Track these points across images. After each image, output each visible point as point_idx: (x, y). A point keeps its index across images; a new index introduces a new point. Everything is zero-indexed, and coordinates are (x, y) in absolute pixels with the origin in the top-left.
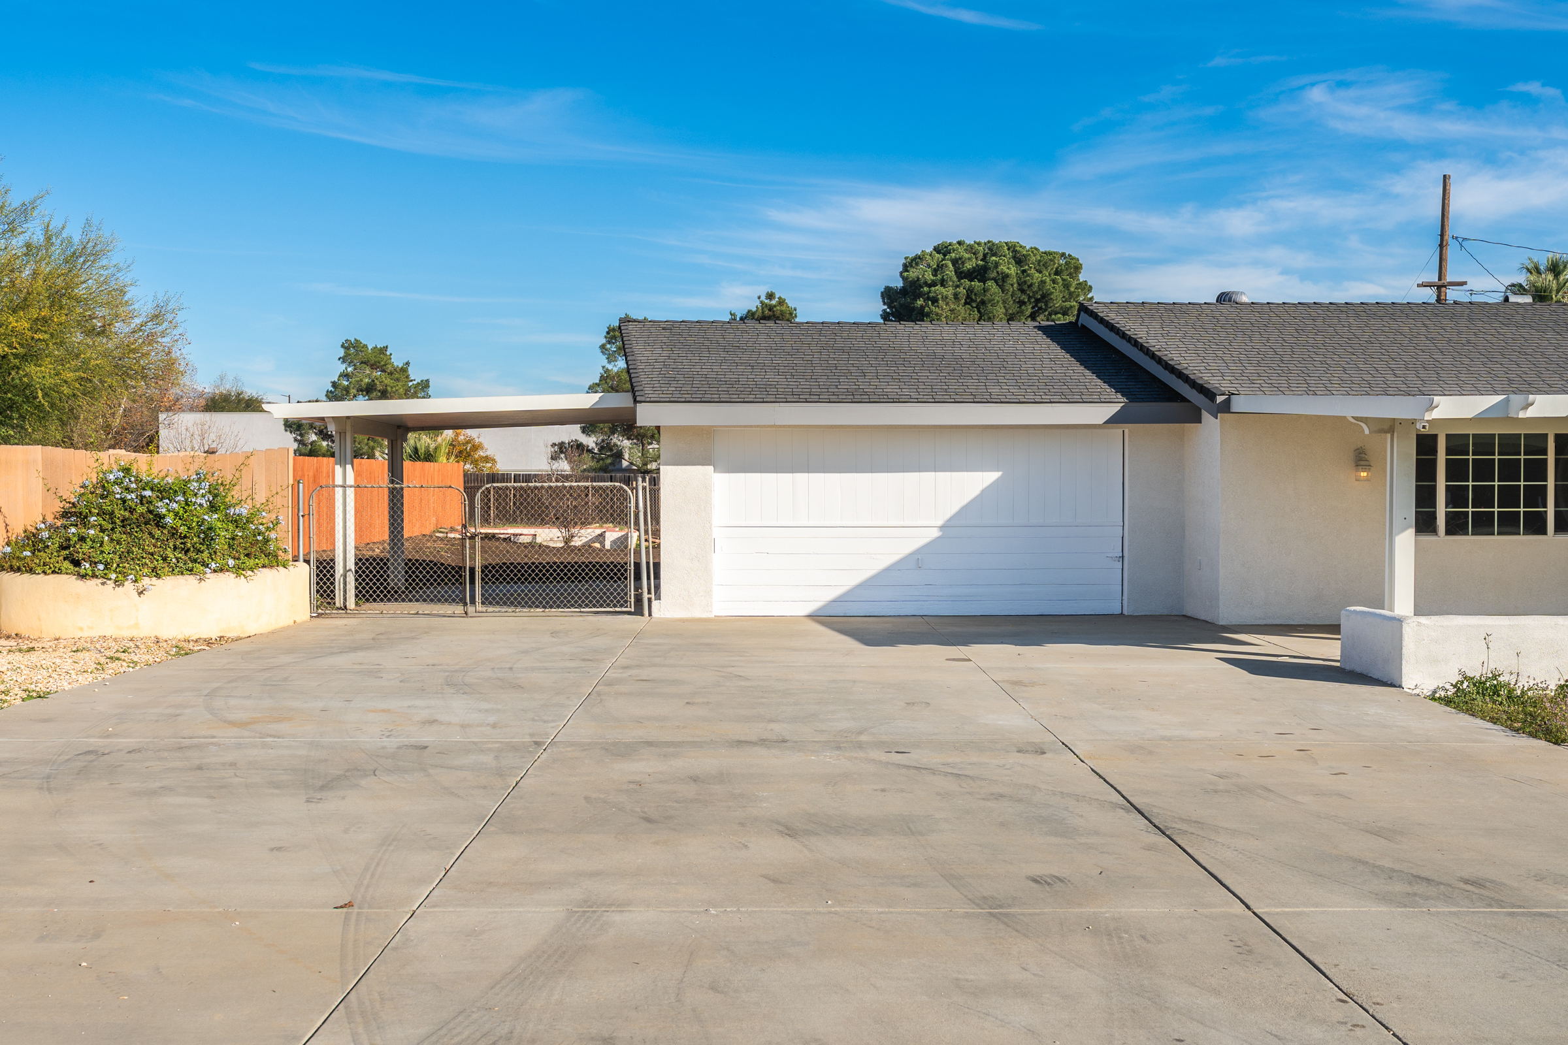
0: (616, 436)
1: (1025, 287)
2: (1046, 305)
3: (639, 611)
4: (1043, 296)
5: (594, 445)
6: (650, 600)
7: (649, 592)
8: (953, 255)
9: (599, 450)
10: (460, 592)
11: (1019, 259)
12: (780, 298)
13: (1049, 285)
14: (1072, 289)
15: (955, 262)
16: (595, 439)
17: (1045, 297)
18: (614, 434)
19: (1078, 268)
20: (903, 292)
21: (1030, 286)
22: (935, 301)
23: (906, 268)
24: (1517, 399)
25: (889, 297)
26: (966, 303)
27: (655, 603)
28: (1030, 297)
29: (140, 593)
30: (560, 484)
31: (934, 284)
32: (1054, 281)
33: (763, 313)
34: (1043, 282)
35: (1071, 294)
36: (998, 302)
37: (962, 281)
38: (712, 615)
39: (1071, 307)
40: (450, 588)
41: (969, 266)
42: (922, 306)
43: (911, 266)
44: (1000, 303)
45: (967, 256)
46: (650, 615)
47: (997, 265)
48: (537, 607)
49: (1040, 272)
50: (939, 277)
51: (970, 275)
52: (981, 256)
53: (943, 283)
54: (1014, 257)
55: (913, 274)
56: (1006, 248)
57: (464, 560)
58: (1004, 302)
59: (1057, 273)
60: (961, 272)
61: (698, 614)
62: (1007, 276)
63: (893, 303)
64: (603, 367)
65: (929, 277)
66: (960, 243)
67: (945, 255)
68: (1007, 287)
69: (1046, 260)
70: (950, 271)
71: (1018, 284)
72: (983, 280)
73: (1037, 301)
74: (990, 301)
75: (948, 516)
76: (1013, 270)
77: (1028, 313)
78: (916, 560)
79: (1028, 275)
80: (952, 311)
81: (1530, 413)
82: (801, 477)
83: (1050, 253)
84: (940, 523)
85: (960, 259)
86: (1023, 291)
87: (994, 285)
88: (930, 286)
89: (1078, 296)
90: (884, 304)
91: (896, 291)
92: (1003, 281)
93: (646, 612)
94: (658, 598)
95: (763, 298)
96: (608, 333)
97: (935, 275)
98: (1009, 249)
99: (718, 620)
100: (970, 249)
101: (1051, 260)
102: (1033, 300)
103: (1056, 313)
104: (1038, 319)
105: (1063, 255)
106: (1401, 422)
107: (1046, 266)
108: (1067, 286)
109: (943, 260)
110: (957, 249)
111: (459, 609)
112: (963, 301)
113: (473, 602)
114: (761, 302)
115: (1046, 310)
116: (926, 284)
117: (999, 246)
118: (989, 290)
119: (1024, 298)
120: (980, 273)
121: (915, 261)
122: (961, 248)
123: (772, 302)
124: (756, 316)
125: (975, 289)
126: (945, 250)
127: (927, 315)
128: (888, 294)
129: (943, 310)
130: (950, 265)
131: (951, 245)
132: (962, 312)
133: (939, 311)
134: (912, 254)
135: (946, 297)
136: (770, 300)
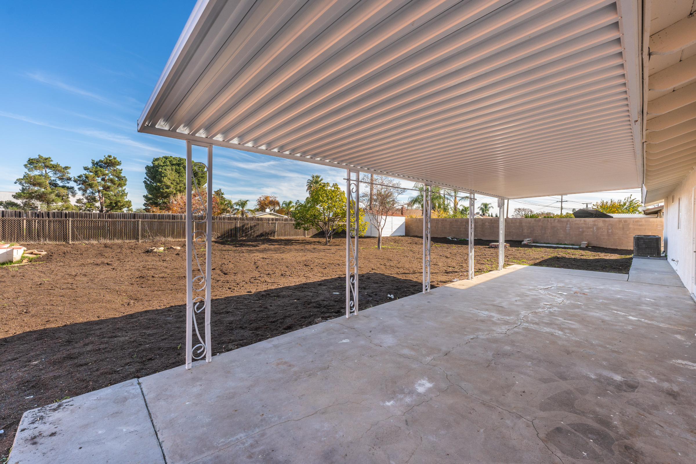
0: (33, 200)
5: (21, 203)
8: (169, 159)
9: (24, 205)
12: (114, 157)
16: (22, 201)
18: (33, 199)
20: (153, 167)
22: (165, 170)
23: (154, 161)
25: (148, 168)
31: (164, 166)
33: (107, 161)
37: (173, 166)
41: (175, 163)
42: (161, 171)
43: (156, 161)
45: (173, 160)
50: (165, 164)
51: (175, 165)
52: (177, 161)
53: (166, 166)
55: (156, 163)
60: (172, 164)
63: (149, 170)
64: (25, 173)
65: (162, 164)
66: (171, 157)
67: (166, 159)
70: (168, 163)
85: (171, 160)
88: (162, 166)
90: (146, 170)
91: (150, 167)
95: (106, 156)
96: (29, 160)
100: (174, 158)
114: (106, 158)
116: (161, 166)
120: (179, 165)
121: (157, 160)
122: (171, 158)
123: (111, 159)
124: (104, 162)
125: (177, 169)
126: (166, 158)
127: (163, 173)
128: (147, 168)
129: (168, 172)
130: (168, 162)
131: (168, 156)
132: (174, 173)
133: (167, 172)
134: (156, 158)
135: (169, 169)
136: (110, 157)
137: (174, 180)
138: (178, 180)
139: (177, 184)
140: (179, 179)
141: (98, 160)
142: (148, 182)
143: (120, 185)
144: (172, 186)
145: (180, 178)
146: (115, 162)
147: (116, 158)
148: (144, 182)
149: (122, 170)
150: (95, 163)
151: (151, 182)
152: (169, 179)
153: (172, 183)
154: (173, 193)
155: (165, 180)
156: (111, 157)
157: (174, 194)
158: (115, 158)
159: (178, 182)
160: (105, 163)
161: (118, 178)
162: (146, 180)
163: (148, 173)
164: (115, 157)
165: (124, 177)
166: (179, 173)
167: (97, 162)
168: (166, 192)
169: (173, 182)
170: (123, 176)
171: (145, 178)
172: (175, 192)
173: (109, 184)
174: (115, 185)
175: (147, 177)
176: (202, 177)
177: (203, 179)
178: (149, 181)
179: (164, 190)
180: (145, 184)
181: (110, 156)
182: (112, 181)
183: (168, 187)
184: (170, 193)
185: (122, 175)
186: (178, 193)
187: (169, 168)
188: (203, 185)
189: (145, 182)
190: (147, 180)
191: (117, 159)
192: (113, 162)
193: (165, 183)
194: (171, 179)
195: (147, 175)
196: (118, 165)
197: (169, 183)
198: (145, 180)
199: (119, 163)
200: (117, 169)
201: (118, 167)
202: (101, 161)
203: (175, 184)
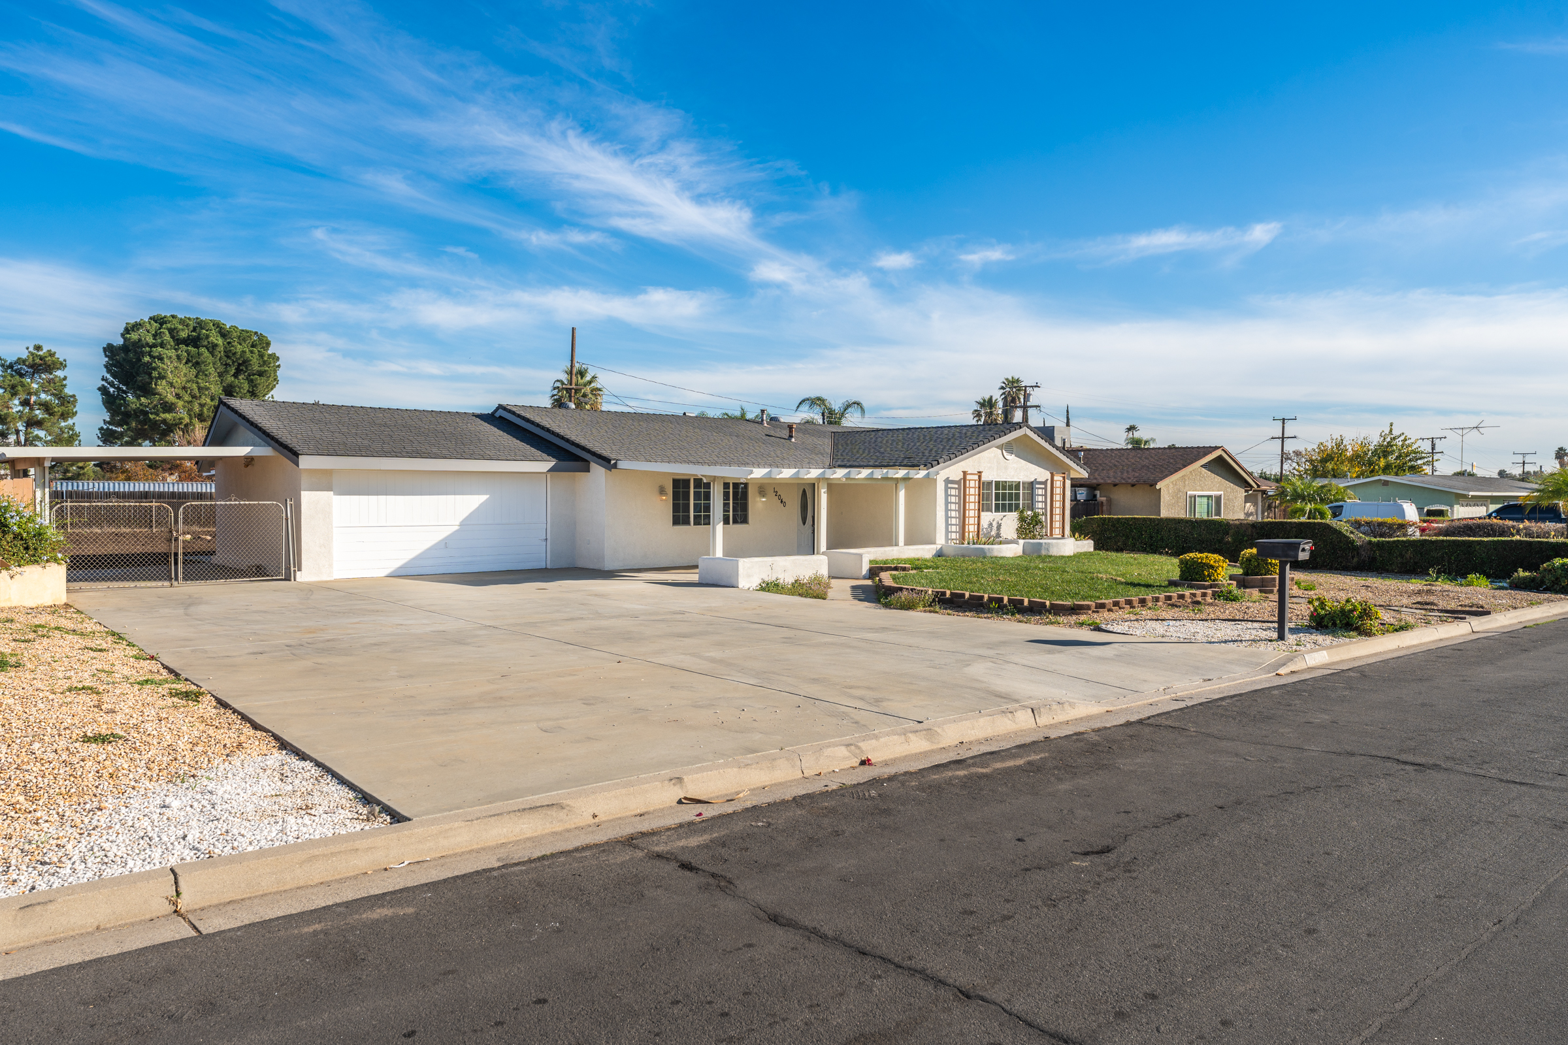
1: (230, 355)
2: (246, 368)
3: (288, 579)
4: (244, 362)
6: (294, 571)
7: (294, 567)
8: (169, 325)
10: (168, 571)
11: (224, 334)
12: (49, 350)
13: (248, 355)
14: (266, 359)
15: (171, 331)
17: (246, 362)
19: (268, 344)
20: (125, 348)
21: (235, 354)
22: (161, 359)
23: (127, 331)
24: (775, 470)
25: (111, 352)
26: (186, 363)
27: (298, 573)
28: (233, 362)
29: (12, 577)
30: (237, 503)
31: (154, 346)
32: (252, 352)
33: (34, 360)
34: (244, 352)
35: (264, 362)
36: (209, 363)
37: (180, 346)
38: (332, 579)
39: (265, 371)
40: (157, 567)
41: (184, 334)
42: (148, 362)
43: (133, 330)
44: (211, 365)
45: (181, 327)
46: (295, 580)
47: (207, 337)
48: (221, 579)
49: (240, 344)
50: (159, 341)
51: (187, 342)
52: (191, 328)
53: (162, 345)
54: (220, 332)
55: (134, 336)
56: (211, 324)
57: (170, 549)
58: (214, 364)
59: (253, 346)
60: (178, 339)
61: (325, 578)
62: (216, 345)
63: (115, 356)
65: (150, 340)
66: (173, 316)
67: (161, 324)
68: (216, 353)
69: (244, 336)
70: (167, 337)
71: (225, 352)
72: (197, 347)
73: (239, 365)
74: (203, 362)
75: (461, 520)
76: (220, 341)
77: (232, 373)
78: (445, 543)
79: (233, 346)
80: (176, 368)
81: (781, 476)
82: (382, 498)
83: (247, 332)
84: (458, 523)
85: (175, 329)
86: (228, 357)
87: (206, 351)
88: (151, 347)
89: (270, 363)
90: (106, 356)
91: (120, 347)
92: (213, 349)
93: (293, 579)
94: (300, 570)
95: (31, 349)
97: (154, 339)
98: (214, 325)
99: (336, 581)
100: (182, 322)
101: (248, 336)
102: (236, 364)
103: (254, 375)
104: (240, 377)
105: (256, 333)
106: (718, 477)
107: (244, 340)
108: (261, 356)
109: (160, 329)
110: (172, 321)
111: (167, 583)
112: (184, 361)
113: (176, 579)
114: (30, 352)
115: (246, 372)
116: (147, 344)
117: (206, 323)
118: (202, 354)
119: (229, 361)
120: (194, 341)
121: (136, 326)
122: (175, 321)
123: (41, 353)
124: (27, 363)
125: (192, 353)
126: (160, 321)
127: (155, 369)
128: (109, 350)
129: (168, 366)
130: (167, 333)
131: (165, 317)
132: (184, 369)
133: (166, 367)
134: (132, 321)
135: (170, 358)
136: (38, 351)
137: (184, 388)
138: (195, 386)
139: (194, 397)
140: (197, 383)
141: (15, 359)
142: (112, 390)
143: (64, 416)
144: (180, 403)
145: (200, 381)
146: (54, 363)
147: (55, 353)
148: (99, 389)
149: (65, 378)
150: (8, 363)
151: (119, 389)
152: (171, 385)
153: (178, 396)
154: (181, 423)
155: (162, 387)
156: (42, 350)
157: (186, 425)
158: (52, 354)
159: (196, 391)
160: (31, 366)
161: (59, 399)
162: (106, 384)
163: (112, 365)
164: (53, 351)
165: (71, 396)
166: (197, 364)
167: (11, 363)
168: (164, 421)
169: (182, 393)
170: (71, 394)
171: (103, 379)
172: (187, 420)
173: (39, 413)
174: (54, 416)
175: (108, 376)
176: (261, 374)
177: (263, 379)
178: (115, 388)
179: (158, 415)
180: (102, 394)
181: (38, 348)
182: (46, 407)
183: (169, 408)
184: (176, 425)
185: (68, 391)
186: (195, 421)
187: (172, 353)
188: (264, 396)
189: (103, 390)
190: (109, 383)
191: (57, 356)
192: (50, 363)
193: (160, 395)
194: (176, 385)
195: (109, 371)
196: (58, 369)
197: (171, 398)
198: (104, 383)
199: (61, 364)
200: (56, 376)
201: (60, 373)
202: (20, 361)
203: (187, 398)
